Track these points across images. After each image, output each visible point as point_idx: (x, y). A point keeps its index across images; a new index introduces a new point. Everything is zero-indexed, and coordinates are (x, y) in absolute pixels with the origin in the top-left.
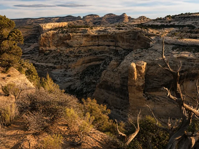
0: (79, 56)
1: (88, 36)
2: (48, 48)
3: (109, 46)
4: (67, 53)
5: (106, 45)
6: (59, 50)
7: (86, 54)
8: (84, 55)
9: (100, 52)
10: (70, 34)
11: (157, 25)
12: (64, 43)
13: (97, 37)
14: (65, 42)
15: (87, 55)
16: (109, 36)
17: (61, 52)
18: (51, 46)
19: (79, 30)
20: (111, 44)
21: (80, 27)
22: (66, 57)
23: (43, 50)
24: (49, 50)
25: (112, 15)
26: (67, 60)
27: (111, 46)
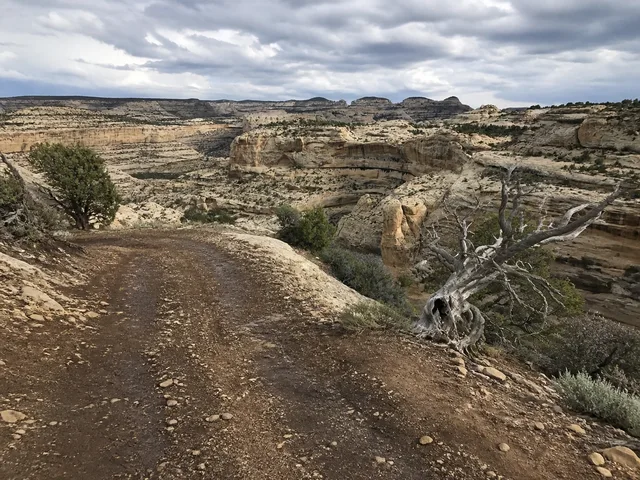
0: (314, 189)
1: (341, 144)
2: (249, 168)
3: (387, 170)
4: (290, 181)
5: (382, 169)
6: (273, 174)
7: (332, 186)
8: (325, 187)
9: (366, 183)
10: (302, 138)
11: (503, 127)
12: (285, 157)
13: (362, 147)
14: (289, 155)
15: (333, 188)
16: (390, 147)
17: (278, 178)
18: (257, 162)
19: (322, 131)
20: (393, 165)
21: (324, 124)
22: (286, 190)
23: (238, 171)
24: (251, 173)
25: (423, 101)
26: (287, 196)
27: (392, 170)
